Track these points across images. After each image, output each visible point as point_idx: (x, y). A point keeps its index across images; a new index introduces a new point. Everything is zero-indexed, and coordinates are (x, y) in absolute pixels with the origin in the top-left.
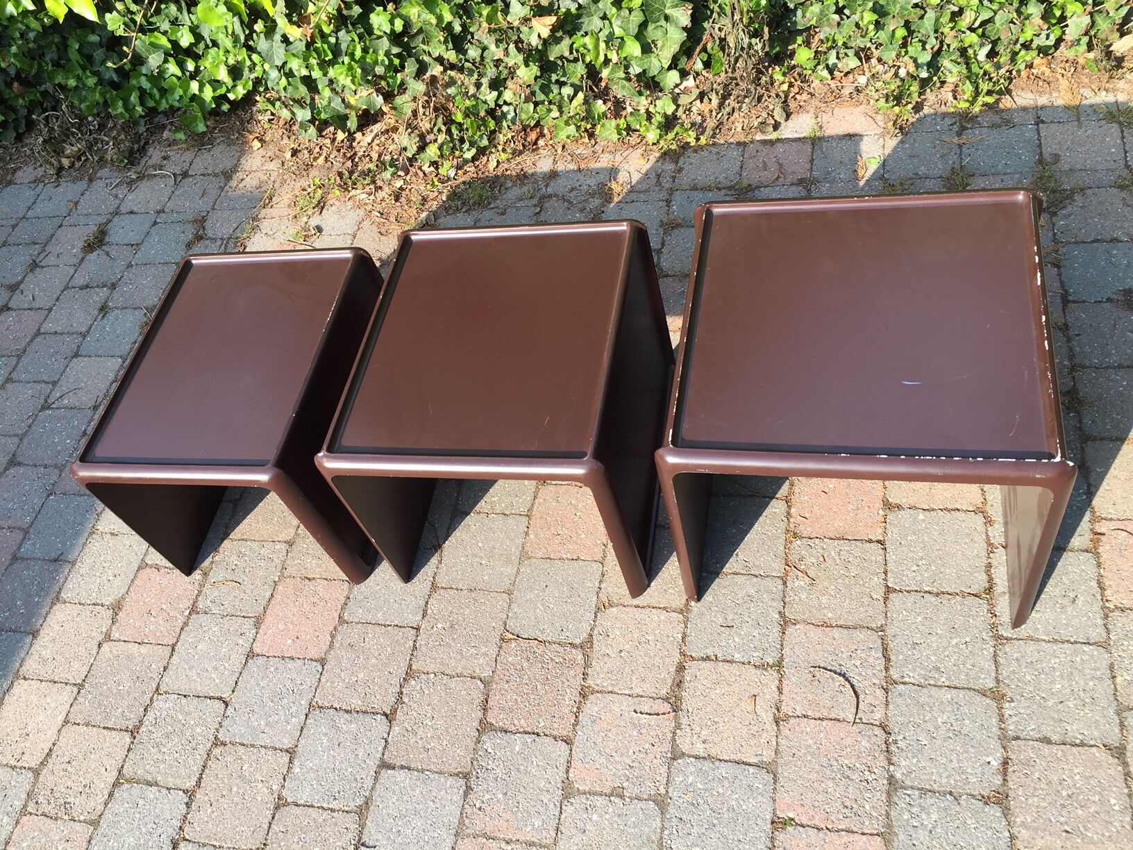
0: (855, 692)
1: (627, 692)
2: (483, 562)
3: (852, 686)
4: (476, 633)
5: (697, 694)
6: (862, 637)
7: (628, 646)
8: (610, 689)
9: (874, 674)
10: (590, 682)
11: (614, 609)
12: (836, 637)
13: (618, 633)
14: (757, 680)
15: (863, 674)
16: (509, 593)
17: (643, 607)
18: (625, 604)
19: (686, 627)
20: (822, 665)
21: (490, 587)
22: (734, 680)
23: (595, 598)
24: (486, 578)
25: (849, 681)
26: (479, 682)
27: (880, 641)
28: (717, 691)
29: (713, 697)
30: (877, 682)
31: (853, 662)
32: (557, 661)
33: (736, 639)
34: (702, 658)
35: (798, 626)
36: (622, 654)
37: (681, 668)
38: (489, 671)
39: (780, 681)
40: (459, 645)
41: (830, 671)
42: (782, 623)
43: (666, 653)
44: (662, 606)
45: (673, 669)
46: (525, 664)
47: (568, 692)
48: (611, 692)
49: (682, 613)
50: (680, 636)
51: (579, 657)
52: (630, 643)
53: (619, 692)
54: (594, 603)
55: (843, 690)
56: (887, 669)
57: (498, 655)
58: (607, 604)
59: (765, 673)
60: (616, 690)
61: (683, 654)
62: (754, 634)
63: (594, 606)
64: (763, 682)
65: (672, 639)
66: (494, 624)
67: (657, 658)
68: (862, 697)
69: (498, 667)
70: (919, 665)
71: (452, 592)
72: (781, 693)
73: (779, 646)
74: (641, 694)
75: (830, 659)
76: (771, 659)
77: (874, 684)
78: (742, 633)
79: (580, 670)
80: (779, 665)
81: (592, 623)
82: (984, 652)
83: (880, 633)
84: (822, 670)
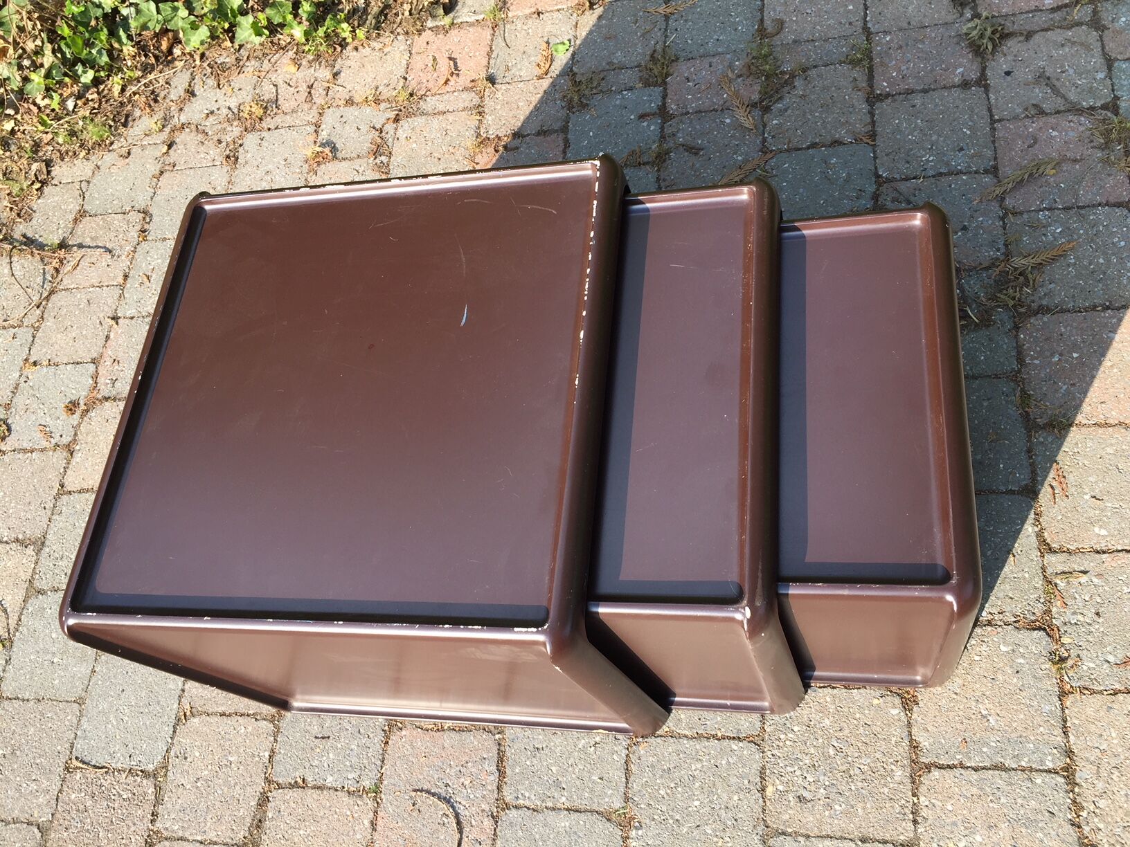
0: (459, 823)
1: (199, 838)
2: (55, 661)
3: (457, 816)
4: (38, 761)
5: (278, 836)
6: (476, 743)
7: (206, 772)
8: (180, 834)
9: (484, 796)
10: (158, 824)
11: (196, 720)
12: (446, 745)
13: (197, 754)
14: (349, 813)
15: (472, 796)
16: (80, 702)
17: (230, 715)
18: (210, 712)
19: (276, 741)
20: (425, 787)
21: (60, 695)
22: (322, 814)
23: (176, 706)
24: (56, 682)
25: (453, 807)
26: (36, 830)
27: (496, 748)
28: (301, 832)
29: (296, 840)
30: (487, 809)
31: (462, 780)
32: (125, 797)
33: (331, 756)
34: (290, 783)
35: (404, 732)
36: (199, 784)
37: (264, 801)
38: (48, 814)
39: (376, 812)
40: (18, 779)
41: (433, 795)
42: (386, 728)
43: (248, 780)
44: (251, 712)
45: (253, 803)
46: (89, 803)
47: (133, 840)
48: (181, 839)
49: (272, 722)
50: (267, 754)
51: (150, 792)
52: (210, 767)
53: (191, 838)
54: (174, 712)
55: (446, 821)
56: (499, 788)
57: (60, 791)
58: (188, 713)
59: (359, 802)
60: (187, 835)
61: (268, 780)
62: (353, 747)
63: (174, 717)
64: (355, 815)
65: (257, 759)
66: (59, 748)
67: (237, 788)
68: (466, 830)
69: (59, 808)
70: (538, 780)
71: (16, 704)
72: (374, 830)
73: (379, 763)
74: (215, 839)
75: (436, 777)
76: (368, 782)
77: (483, 811)
78: (339, 746)
79: (149, 809)
80: (377, 790)
81: (170, 740)
82: (615, 756)
83: (497, 736)
84: (424, 794)
